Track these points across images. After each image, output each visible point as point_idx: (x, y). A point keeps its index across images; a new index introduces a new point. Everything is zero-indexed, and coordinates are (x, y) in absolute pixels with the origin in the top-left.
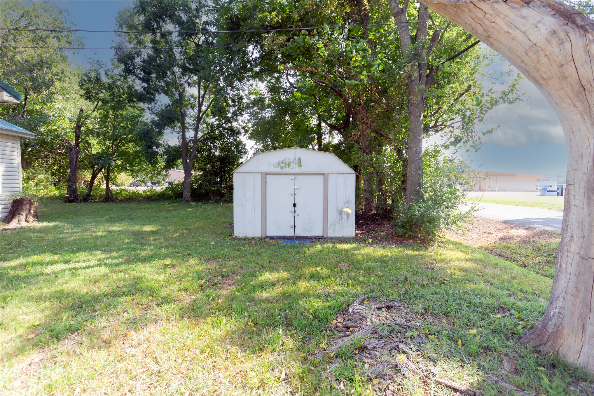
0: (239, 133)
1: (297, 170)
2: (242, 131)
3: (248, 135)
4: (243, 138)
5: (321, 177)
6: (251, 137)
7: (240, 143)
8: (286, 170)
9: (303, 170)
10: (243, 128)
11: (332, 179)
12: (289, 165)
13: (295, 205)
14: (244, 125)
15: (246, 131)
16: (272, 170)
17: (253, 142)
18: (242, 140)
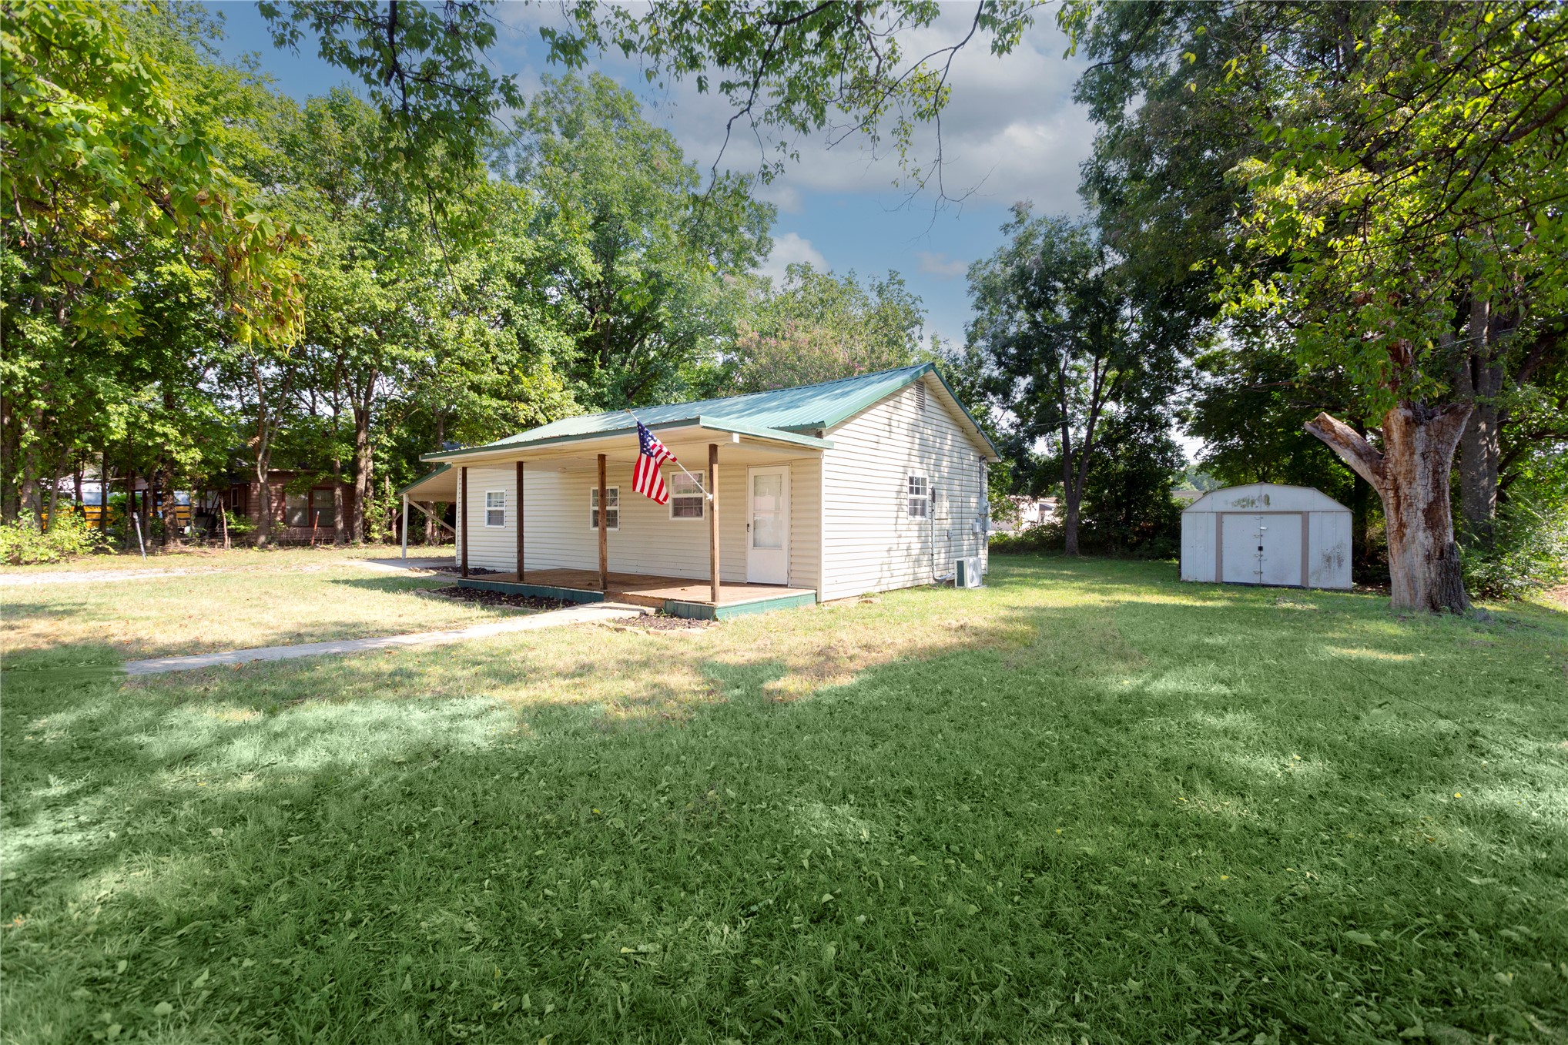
0: (1168, 425)
1: (1264, 508)
2: (1174, 421)
3: (1186, 426)
4: (1176, 435)
5: (1299, 517)
6: (1195, 431)
7: (1169, 446)
8: (1249, 509)
9: (1272, 508)
10: (1177, 415)
11: (1313, 520)
12: (1253, 503)
13: (1260, 549)
14: (1178, 408)
15: (1183, 421)
16: (1230, 508)
17: (1199, 442)
18: (1172, 438)
